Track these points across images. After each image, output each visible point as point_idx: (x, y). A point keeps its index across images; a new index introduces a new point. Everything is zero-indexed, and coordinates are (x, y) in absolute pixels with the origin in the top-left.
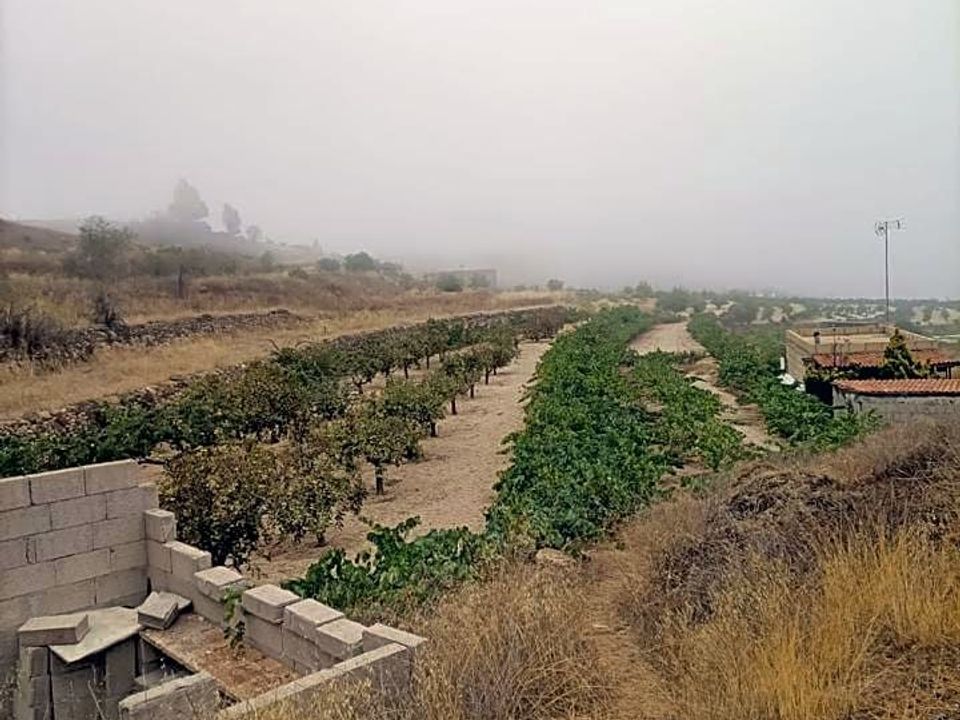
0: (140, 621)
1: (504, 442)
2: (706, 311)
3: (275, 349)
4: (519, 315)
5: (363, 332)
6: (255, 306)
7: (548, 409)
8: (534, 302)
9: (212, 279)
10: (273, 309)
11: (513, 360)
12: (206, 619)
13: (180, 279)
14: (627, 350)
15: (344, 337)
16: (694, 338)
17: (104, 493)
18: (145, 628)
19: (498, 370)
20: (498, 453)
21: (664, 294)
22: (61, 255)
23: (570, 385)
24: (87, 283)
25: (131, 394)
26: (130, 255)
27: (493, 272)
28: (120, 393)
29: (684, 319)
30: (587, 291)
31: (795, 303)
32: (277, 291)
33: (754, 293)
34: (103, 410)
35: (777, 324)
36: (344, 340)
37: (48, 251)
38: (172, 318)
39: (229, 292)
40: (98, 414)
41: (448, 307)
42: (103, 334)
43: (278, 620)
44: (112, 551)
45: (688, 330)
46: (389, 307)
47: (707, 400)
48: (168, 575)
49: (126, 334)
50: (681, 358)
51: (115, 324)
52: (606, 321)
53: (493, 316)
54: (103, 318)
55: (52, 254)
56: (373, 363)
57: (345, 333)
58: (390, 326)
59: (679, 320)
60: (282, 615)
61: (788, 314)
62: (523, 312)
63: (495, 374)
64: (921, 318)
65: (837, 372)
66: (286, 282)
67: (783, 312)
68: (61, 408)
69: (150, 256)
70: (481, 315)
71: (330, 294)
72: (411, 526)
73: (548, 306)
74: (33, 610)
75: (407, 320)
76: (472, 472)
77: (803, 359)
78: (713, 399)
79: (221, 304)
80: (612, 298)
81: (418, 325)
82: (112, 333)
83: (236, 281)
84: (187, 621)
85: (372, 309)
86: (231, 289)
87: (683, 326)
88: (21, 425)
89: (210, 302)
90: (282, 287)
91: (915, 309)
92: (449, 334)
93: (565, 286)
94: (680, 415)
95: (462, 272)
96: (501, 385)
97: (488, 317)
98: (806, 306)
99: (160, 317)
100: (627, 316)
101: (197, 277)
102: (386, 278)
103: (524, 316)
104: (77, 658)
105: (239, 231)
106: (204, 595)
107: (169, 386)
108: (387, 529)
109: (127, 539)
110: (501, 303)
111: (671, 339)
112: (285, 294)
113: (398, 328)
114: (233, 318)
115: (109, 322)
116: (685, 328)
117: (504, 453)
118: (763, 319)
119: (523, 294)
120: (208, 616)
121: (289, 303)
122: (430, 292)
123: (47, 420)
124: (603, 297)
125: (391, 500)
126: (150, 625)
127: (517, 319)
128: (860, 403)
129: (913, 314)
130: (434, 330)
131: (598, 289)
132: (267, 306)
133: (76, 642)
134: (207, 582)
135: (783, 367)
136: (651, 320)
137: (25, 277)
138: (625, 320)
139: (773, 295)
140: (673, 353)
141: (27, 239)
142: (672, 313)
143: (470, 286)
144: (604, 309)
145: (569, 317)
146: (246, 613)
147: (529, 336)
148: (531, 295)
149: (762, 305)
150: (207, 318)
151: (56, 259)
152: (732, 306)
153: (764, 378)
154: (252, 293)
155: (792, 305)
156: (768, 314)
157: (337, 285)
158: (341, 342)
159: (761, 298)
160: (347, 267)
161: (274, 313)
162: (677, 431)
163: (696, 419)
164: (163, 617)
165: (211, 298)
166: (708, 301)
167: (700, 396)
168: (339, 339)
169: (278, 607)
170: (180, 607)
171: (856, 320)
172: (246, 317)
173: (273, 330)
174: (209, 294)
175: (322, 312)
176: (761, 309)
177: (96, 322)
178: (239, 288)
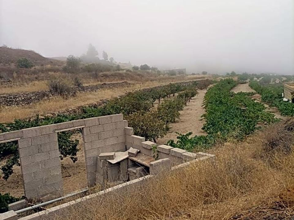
0: (128, 154)
1: (201, 117)
2: (254, 80)
3: (126, 92)
4: (195, 82)
5: (150, 88)
6: (117, 80)
7: (213, 108)
8: (199, 78)
9: (104, 73)
10: (123, 81)
11: (197, 95)
12: (145, 154)
13: (96, 73)
14: (231, 92)
15: (145, 89)
16: (251, 88)
17: (115, 122)
18: (130, 156)
19: (192, 98)
20: (199, 120)
21: (240, 75)
22: (62, 67)
23: (218, 101)
24: (70, 74)
25: (91, 104)
26: (81, 66)
27: (185, 69)
28: (88, 104)
29: (247, 82)
30: (215, 75)
31: (283, 77)
32: (123, 76)
33: (269, 74)
34: (85, 109)
35: (278, 84)
36: (144, 90)
37: (58, 65)
38: (95, 84)
39: (109, 77)
40: (84, 110)
41: (173, 80)
42: (78, 89)
43: (169, 153)
44: (117, 137)
45: (249, 86)
46: (156, 80)
47: (261, 105)
48: (132, 144)
49: (83, 89)
50: (249, 94)
51: (80, 86)
52: (223, 83)
53: (187, 82)
54: (77, 84)
55: (59, 66)
56: (156, 96)
57: (145, 88)
58: (158, 86)
59: (245, 83)
60: (170, 152)
61: (281, 81)
62: (197, 81)
63: (191, 99)
66: (125, 73)
67: (280, 80)
68: (74, 108)
69: (86, 66)
70: (184, 82)
71: (138, 77)
72: (190, 135)
73: (204, 79)
74: (100, 151)
75: (162, 84)
76: (193, 125)
77: (291, 93)
78: (262, 105)
79: (108, 80)
80: (223, 77)
81: (166, 85)
82: (80, 88)
83: (111, 73)
84: (140, 155)
85: (151, 81)
86: (110, 76)
87: (247, 85)
88: (65, 112)
89: (104, 80)
90: (124, 75)
92: (176, 88)
93: (208, 73)
94: (252, 110)
95: (175, 70)
96: (194, 102)
98: (287, 78)
99: (92, 84)
100: (229, 82)
101: (100, 72)
102: (153, 72)
103: (197, 82)
104: (115, 163)
105: (107, 59)
106: (144, 148)
107: (100, 102)
108: (183, 135)
109: (121, 135)
110: (189, 79)
111: (244, 89)
112: (126, 77)
113: (160, 86)
114: (112, 84)
115: (79, 85)
116: (248, 85)
117: (201, 120)
118: (273, 82)
119: (195, 76)
120: (145, 153)
121: (127, 79)
122: (167, 76)
123: (71, 111)
124: (220, 76)
125: (171, 132)
126: (131, 155)
127: (195, 83)
130: (172, 86)
131: (218, 74)
132: (121, 81)
133: (113, 159)
134: (146, 144)
135: (283, 96)
136: (237, 83)
137: (53, 73)
138: (229, 83)
139: (275, 75)
140: (246, 92)
141: (52, 62)
142: (243, 81)
143: (178, 74)
144: (221, 80)
145: (211, 82)
146: (158, 152)
147: (199, 88)
148: (198, 76)
149: (272, 78)
150: (105, 84)
151: (61, 68)
152: (263, 78)
153: (277, 99)
154: (116, 77)
155: (283, 78)
156: (274, 81)
157: (140, 74)
158: (144, 91)
159: (271, 76)
160: (141, 69)
161: (123, 82)
162: (252, 115)
163: (258, 111)
164: (135, 153)
165: (105, 79)
166: (255, 77)
167: (258, 104)
169: (168, 149)
170: (138, 151)
172: (115, 84)
173: (123, 87)
174: (104, 77)
175: (136, 82)
176: (272, 79)
177: (75, 85)
178: (112, 75)
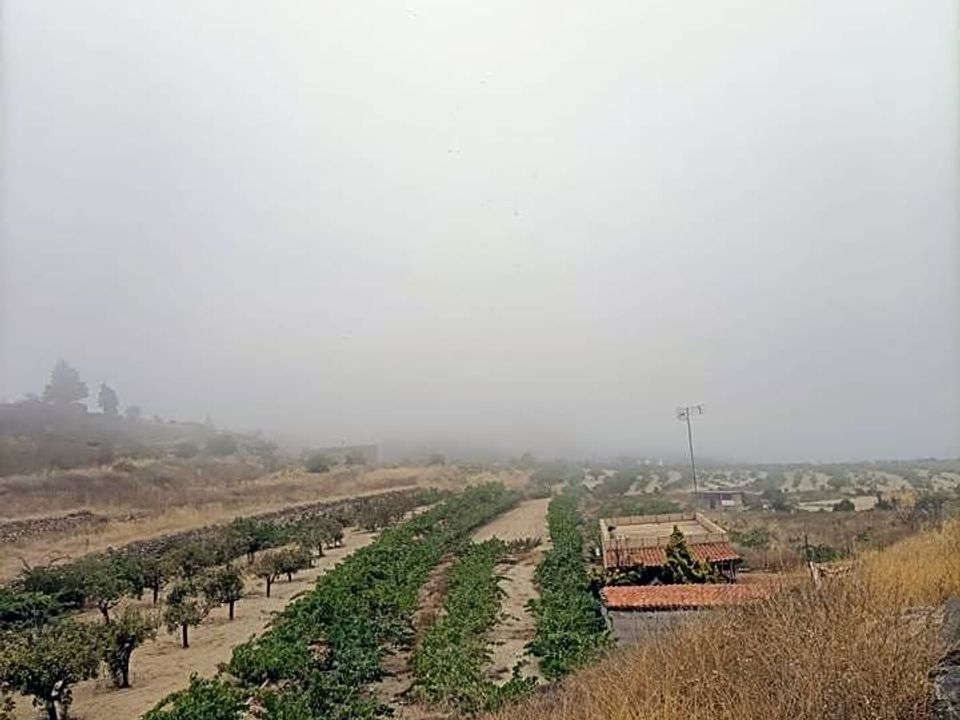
2: (582, 483)
3: (25, 568)
4: (366, 500)
10: (75, 511)
27: (373, 447)
31: (675, 471)
41: (290, 495)
45: (549, 509)
50: (516, 546)
53: (334, 504)
58: (200, 526)
61: (662, 484)
64: (791, 484)
65: (618, 574)
67: (660, 481)
70: (327, 502)
80: (495, 470)
91: (786, 475)
97: (327, 506)
113: (209, 526)
114: (20, 524)
118: (637, 489)
128: (611, 619)
129: (784, 480)
132: (69, 508)
136: (516, 497)
138: (483, 500)
142: (548, 486)
147: (365, 525)
152: (610, 477)
156: (644, 484)
161: (73, 515)
166: (588, 472)
168: (128, 546)
171: (728, 489)
172: (36, 522)
175: (134, 511)
176: (640, 478)
